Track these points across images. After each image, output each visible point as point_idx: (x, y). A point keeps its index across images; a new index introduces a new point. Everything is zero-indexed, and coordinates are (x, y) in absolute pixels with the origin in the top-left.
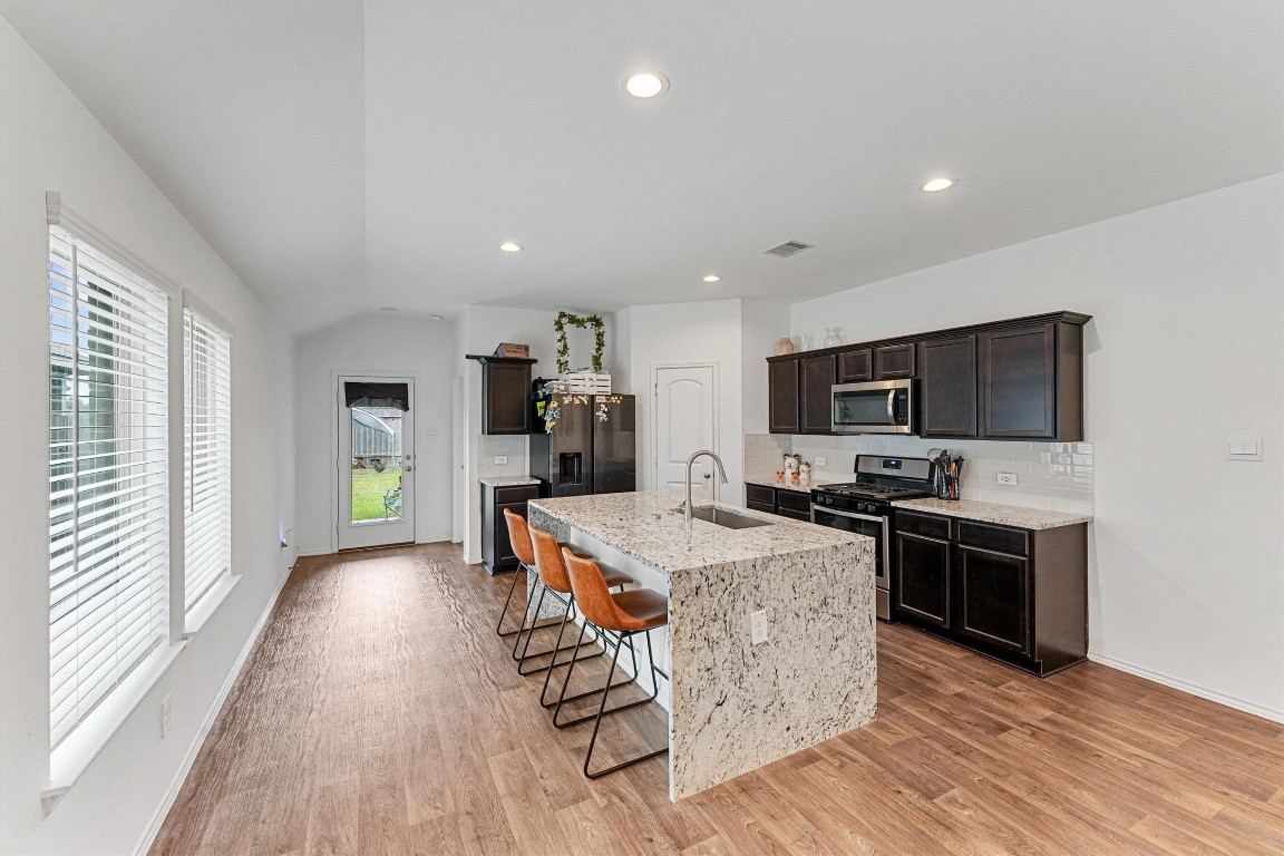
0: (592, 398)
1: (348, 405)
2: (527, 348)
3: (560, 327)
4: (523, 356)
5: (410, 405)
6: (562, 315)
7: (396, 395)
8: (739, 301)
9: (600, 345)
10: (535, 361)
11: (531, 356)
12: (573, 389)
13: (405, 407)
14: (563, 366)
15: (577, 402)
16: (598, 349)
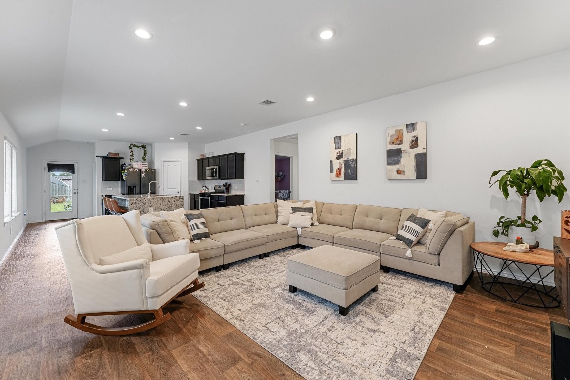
0: (140, 170)
1: (49, 171)
2: (118, 154)
3: (130, 148)
4: (117, 157)
5: (76, 171)
6: (131, 145)
7: (70, 168)
8: (187, 144)
9: (145, 154)
10: (123, 158)
11: (120, 156)
12: (134, 167)
13: (73, 172)
14: (131, 160)
15: (134, 171)
16: (144, 156)
